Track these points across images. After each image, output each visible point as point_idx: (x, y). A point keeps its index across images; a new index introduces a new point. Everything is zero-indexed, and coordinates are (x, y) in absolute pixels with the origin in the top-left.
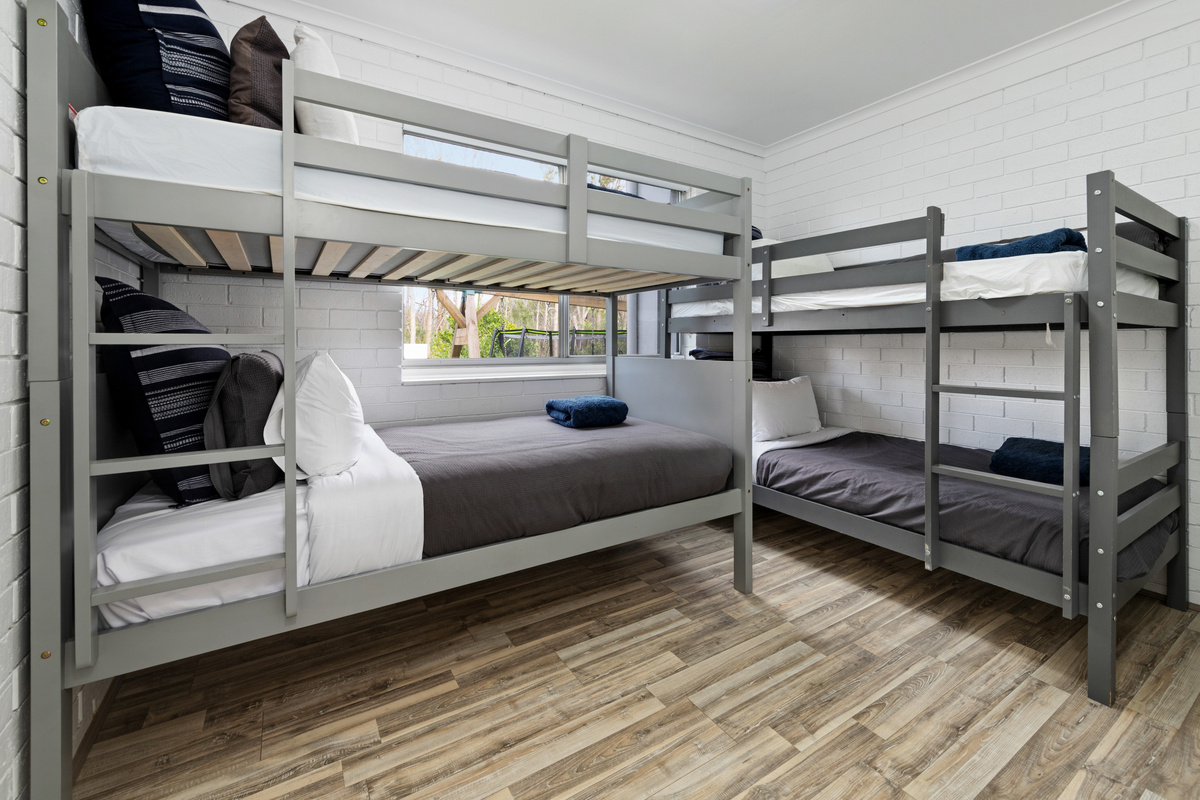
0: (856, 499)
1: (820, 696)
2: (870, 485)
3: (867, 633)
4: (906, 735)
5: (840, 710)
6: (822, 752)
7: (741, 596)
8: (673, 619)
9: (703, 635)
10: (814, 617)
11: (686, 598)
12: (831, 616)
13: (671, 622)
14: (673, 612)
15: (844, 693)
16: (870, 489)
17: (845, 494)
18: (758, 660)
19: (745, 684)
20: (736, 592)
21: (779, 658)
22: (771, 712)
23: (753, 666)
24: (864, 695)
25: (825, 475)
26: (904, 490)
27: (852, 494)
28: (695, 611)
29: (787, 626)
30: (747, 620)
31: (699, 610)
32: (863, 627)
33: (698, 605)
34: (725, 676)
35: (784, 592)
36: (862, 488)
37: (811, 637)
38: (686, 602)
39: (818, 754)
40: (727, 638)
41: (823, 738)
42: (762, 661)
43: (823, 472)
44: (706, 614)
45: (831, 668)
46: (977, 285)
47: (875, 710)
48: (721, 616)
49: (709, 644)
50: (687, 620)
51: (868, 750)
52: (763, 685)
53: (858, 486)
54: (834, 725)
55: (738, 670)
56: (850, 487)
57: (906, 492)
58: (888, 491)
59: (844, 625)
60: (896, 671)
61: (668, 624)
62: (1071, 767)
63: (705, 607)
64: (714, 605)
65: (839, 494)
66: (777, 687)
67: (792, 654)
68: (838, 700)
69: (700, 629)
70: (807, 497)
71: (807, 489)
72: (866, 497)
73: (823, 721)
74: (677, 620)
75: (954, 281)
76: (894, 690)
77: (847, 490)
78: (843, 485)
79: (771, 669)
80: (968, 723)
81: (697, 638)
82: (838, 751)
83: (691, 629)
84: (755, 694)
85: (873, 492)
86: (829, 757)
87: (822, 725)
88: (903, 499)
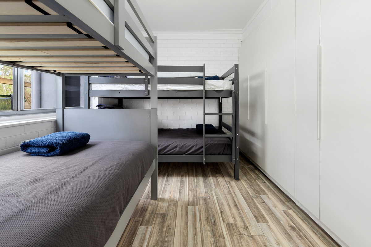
0: (181, 150)
1: (211, 222)
2: (184, 145)
3: (196, 191)
4: (234, 217)
5: (219, 222)
6: (232, 242)
7: (156, 202)
8: (144, 232)
9: (162, 230)
10: (182, 194)
11: (140, 217)
12: (184, 191)
13: (145, 235)
14: (141, 229)
15: (214, 216)
16: (185, 146)
17: (177, 149)
18: (187, 224)
19: (195, 239)
20: (153, 201)
21: (190, 218)
22: (211, 242)
23: (188, 228)
24: (217, 212)
25: (169, 145)
26: (194, 144)
27: (180, 149)
28: (149, 221)
29: (179, 203)
30: (168, 210)
31: (149, 220)
32: (194, 190)
33: (147, 217)
34: (187, 241)
35: (166, 191)
36: (182, 146)
37: (188, 202)
38: (141, 219)
39: (233, 244)
40: (170, 224)
41: (227, 237)
42: (188, 224)
43: (169, 144)
44: (153, 219)
45: (203, 210)
46: (213, 87)
47: (223, 215)
48: (159, 216)
49: (168, 231)
50: (150, 228)
51: (236, 230)
52: (198, 233)
53: (181, 146)
54: (224, 229)
55: (187, 234)
56: (178, 147)
57: (195, 144)
58: (190, 145)
59: (190, 192)
60: (212, 199)
61: (145, 237)
62: (252, 199)
63: (150, 216)
64: (152, 212)
65: (175, 150)
66: (201, 230)
67: (191, 213)
68: (215, 219)
69: (158, 228)
70: (164, 154)
71: (163, 151)
72: (184, 149)
73: (221, 231)
74: (146, 231)
75: (207, 85)
76: (218, 205)
77: (177, 148)
78: (176, 147)
79: (193, 224)
80: (235, 202)
81: (162, 233)
82: (234, 238)
83: (156, 231)
84: (201, 240)
85: (186, 147)
86: (235, 243)
87: (223, 233)
88: (195, 147)
